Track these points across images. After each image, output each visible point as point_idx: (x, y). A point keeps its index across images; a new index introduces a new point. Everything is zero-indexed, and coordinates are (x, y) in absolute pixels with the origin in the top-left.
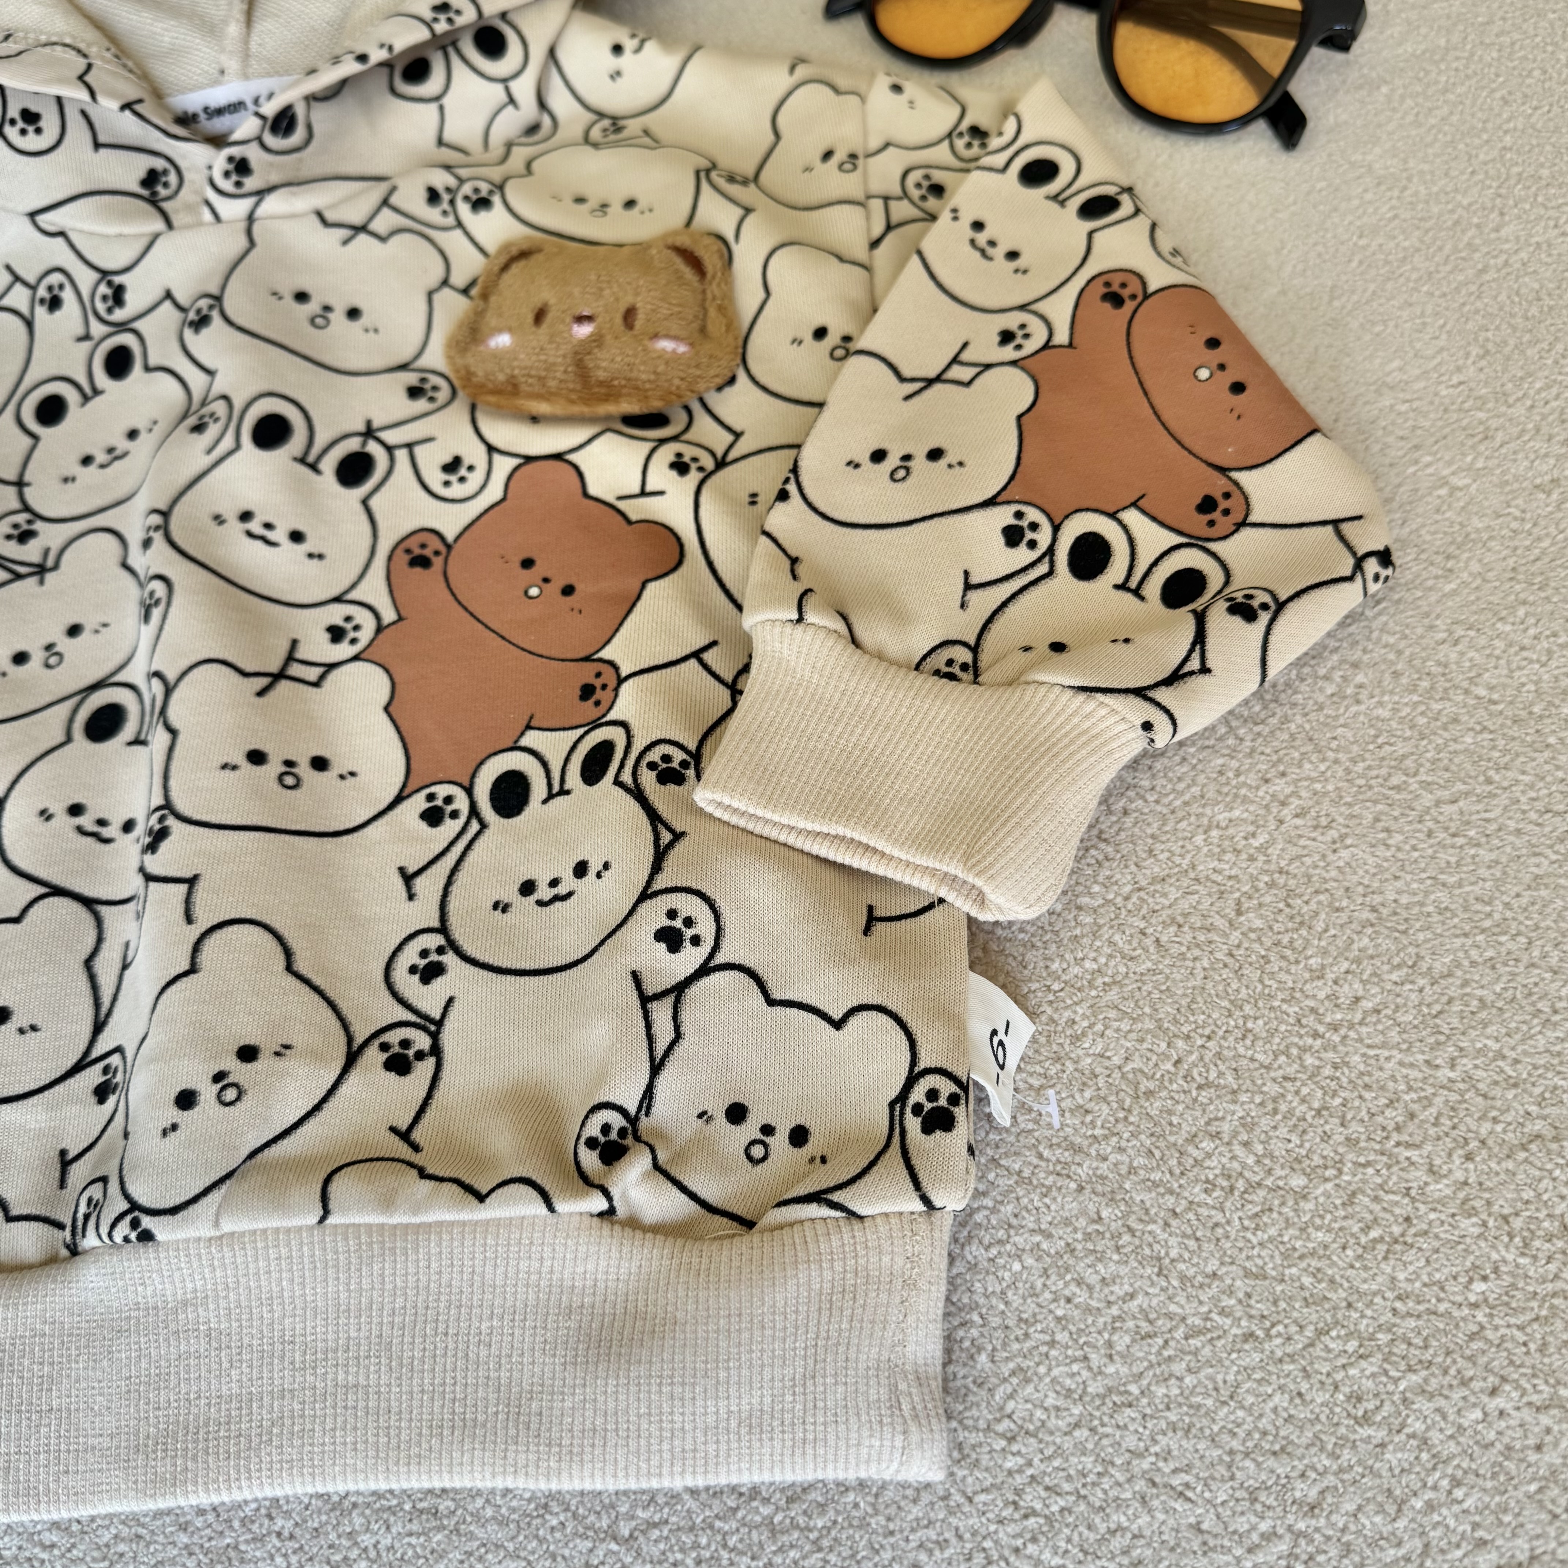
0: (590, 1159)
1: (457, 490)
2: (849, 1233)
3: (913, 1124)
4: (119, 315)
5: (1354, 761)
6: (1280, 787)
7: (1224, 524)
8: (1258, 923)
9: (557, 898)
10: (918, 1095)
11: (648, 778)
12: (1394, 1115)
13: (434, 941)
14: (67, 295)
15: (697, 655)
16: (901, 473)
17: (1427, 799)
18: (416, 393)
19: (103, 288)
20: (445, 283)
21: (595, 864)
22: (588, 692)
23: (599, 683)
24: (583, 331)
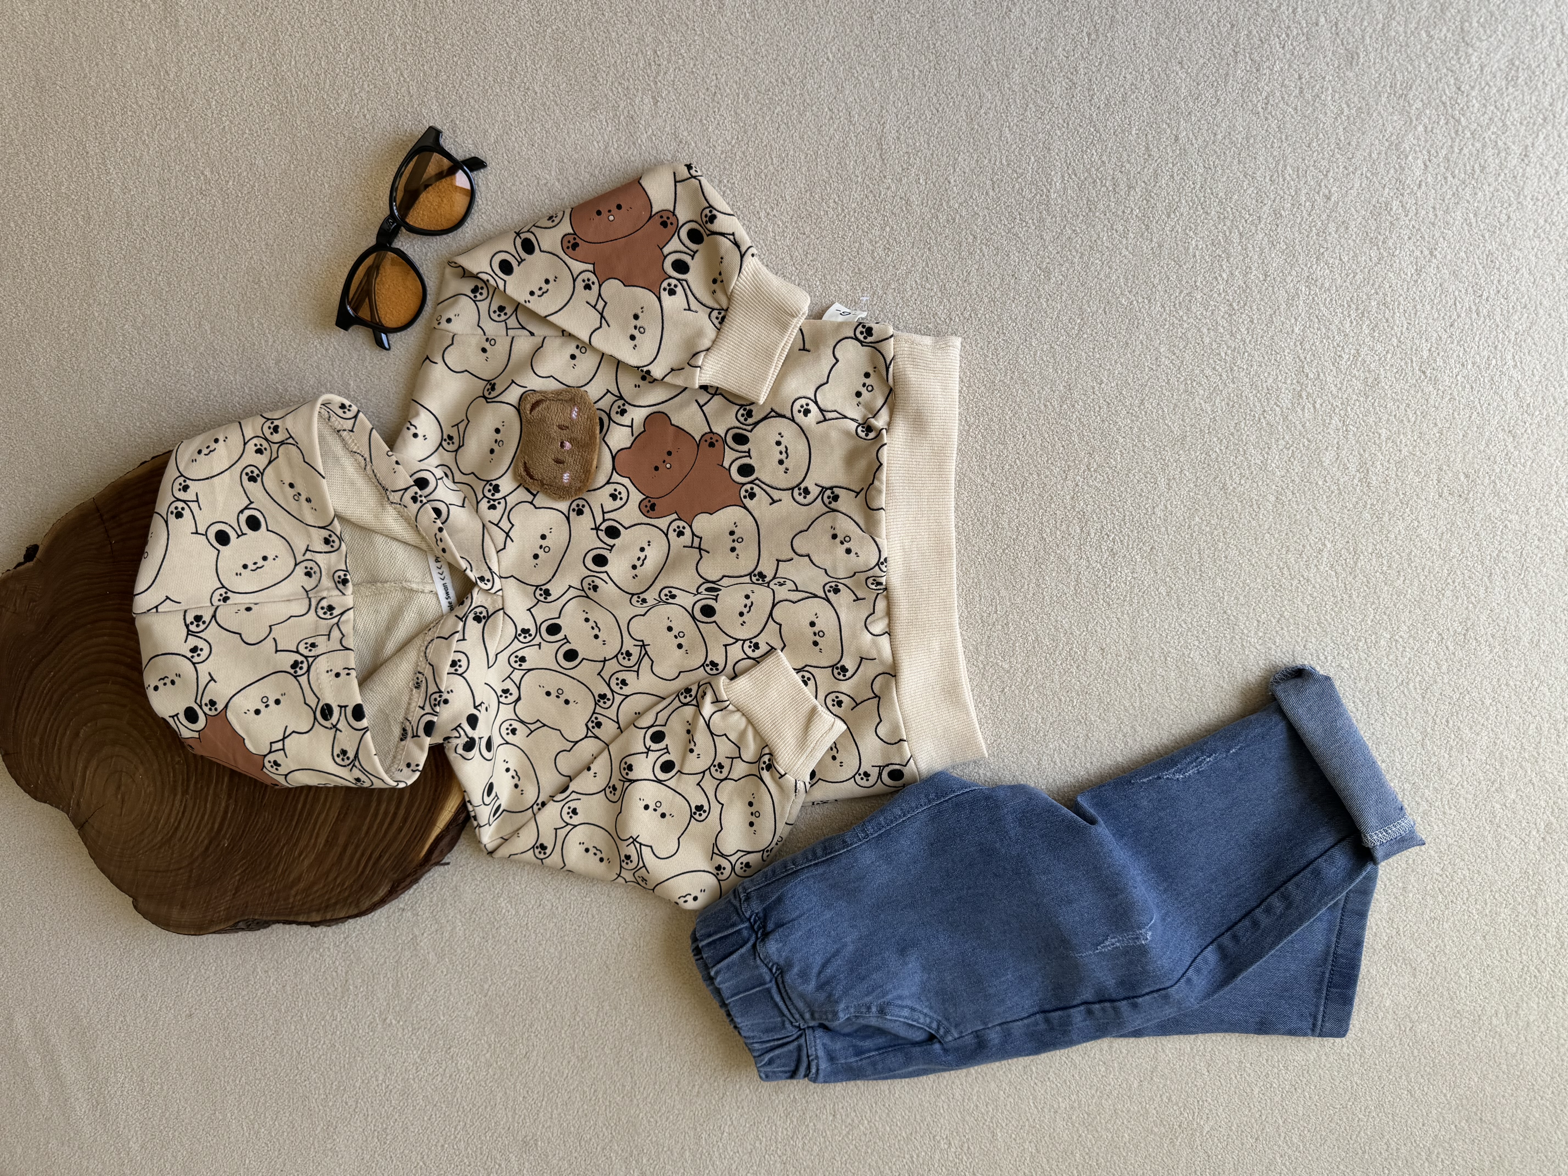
0: (872, 435)
1: (624, 495)
2: (899, 360)
3: (869, 339)
4: (533, 632)
5: (755, 188)
6: (762, 214)
7: (672, 219)
8: (808, 229)
9: (786, 452)
10: (861, 337)
11: (750, 421)
12: (871, 196)
13: (796, 491)
14: (520, 654)
15: (701, 407)
16: (642, 330)
17: (771, 167)
18: (580, 512)
19: (521, 638)
20: (531, 503)
21: (778, 438)
22: (712, 445)
23: (709, 441)
24: (568, 445)
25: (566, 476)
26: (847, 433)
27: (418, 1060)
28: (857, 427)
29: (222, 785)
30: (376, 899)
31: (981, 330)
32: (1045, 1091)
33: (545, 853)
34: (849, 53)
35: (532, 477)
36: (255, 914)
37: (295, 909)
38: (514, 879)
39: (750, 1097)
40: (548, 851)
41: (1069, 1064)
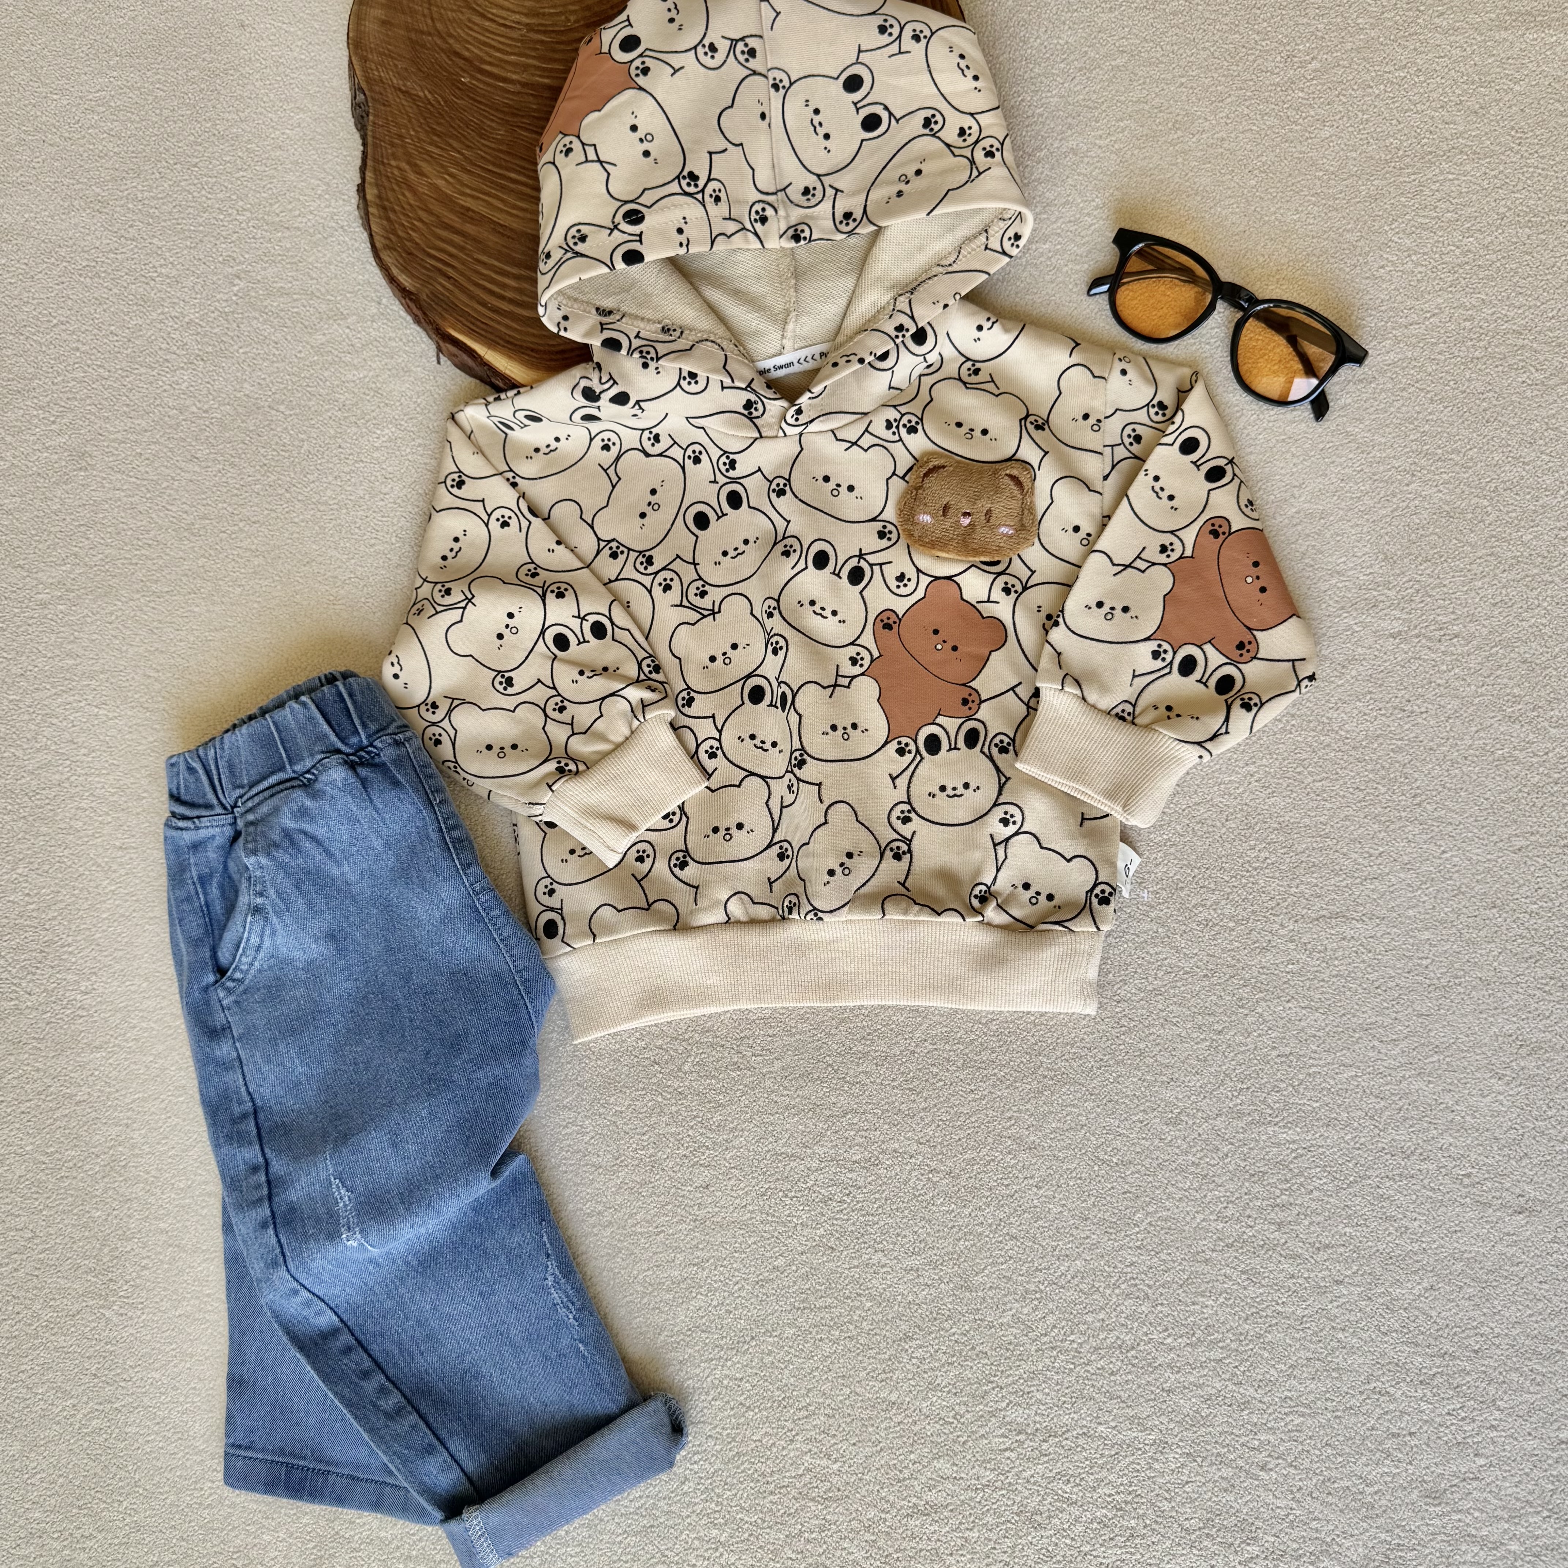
0: (976, 903)
1: (903, 591)
2: (1069, 937)
3: (1095, 901)
4: (732, 474)
5: (1284, 760)
6: (1252, 768)
7: (1247, 657)
8: (1233, 825)
9: (955, 795)
10: (1097, 891)
11: (995, 751)
12: (1272, 904)
13: (906, 807)
14: (704, 457)
15: (1013, 689)
16: (1109, 616)
17: (1310, 779)
18: (882, 535)
19: (724, 459)
20: (894, 474)
21: (973, 786)
22: (965, 702)
23: (970, 699)
24: (966, 521)
25: (926, 519)
26: (978, 872)
27: (187, 320)
28: (986, 885)
29: (540, 76)
30: (395, 271)
31: (1105, 1039)
32: (154, 1113)
33: (452, 486)
34: (1451, 878)
35: (926, 475)
36: (375, 116)
37: (382, 167)
38: (420, 445)
39: (144, 742)
40: (455, 491)
41: (188, 1143)
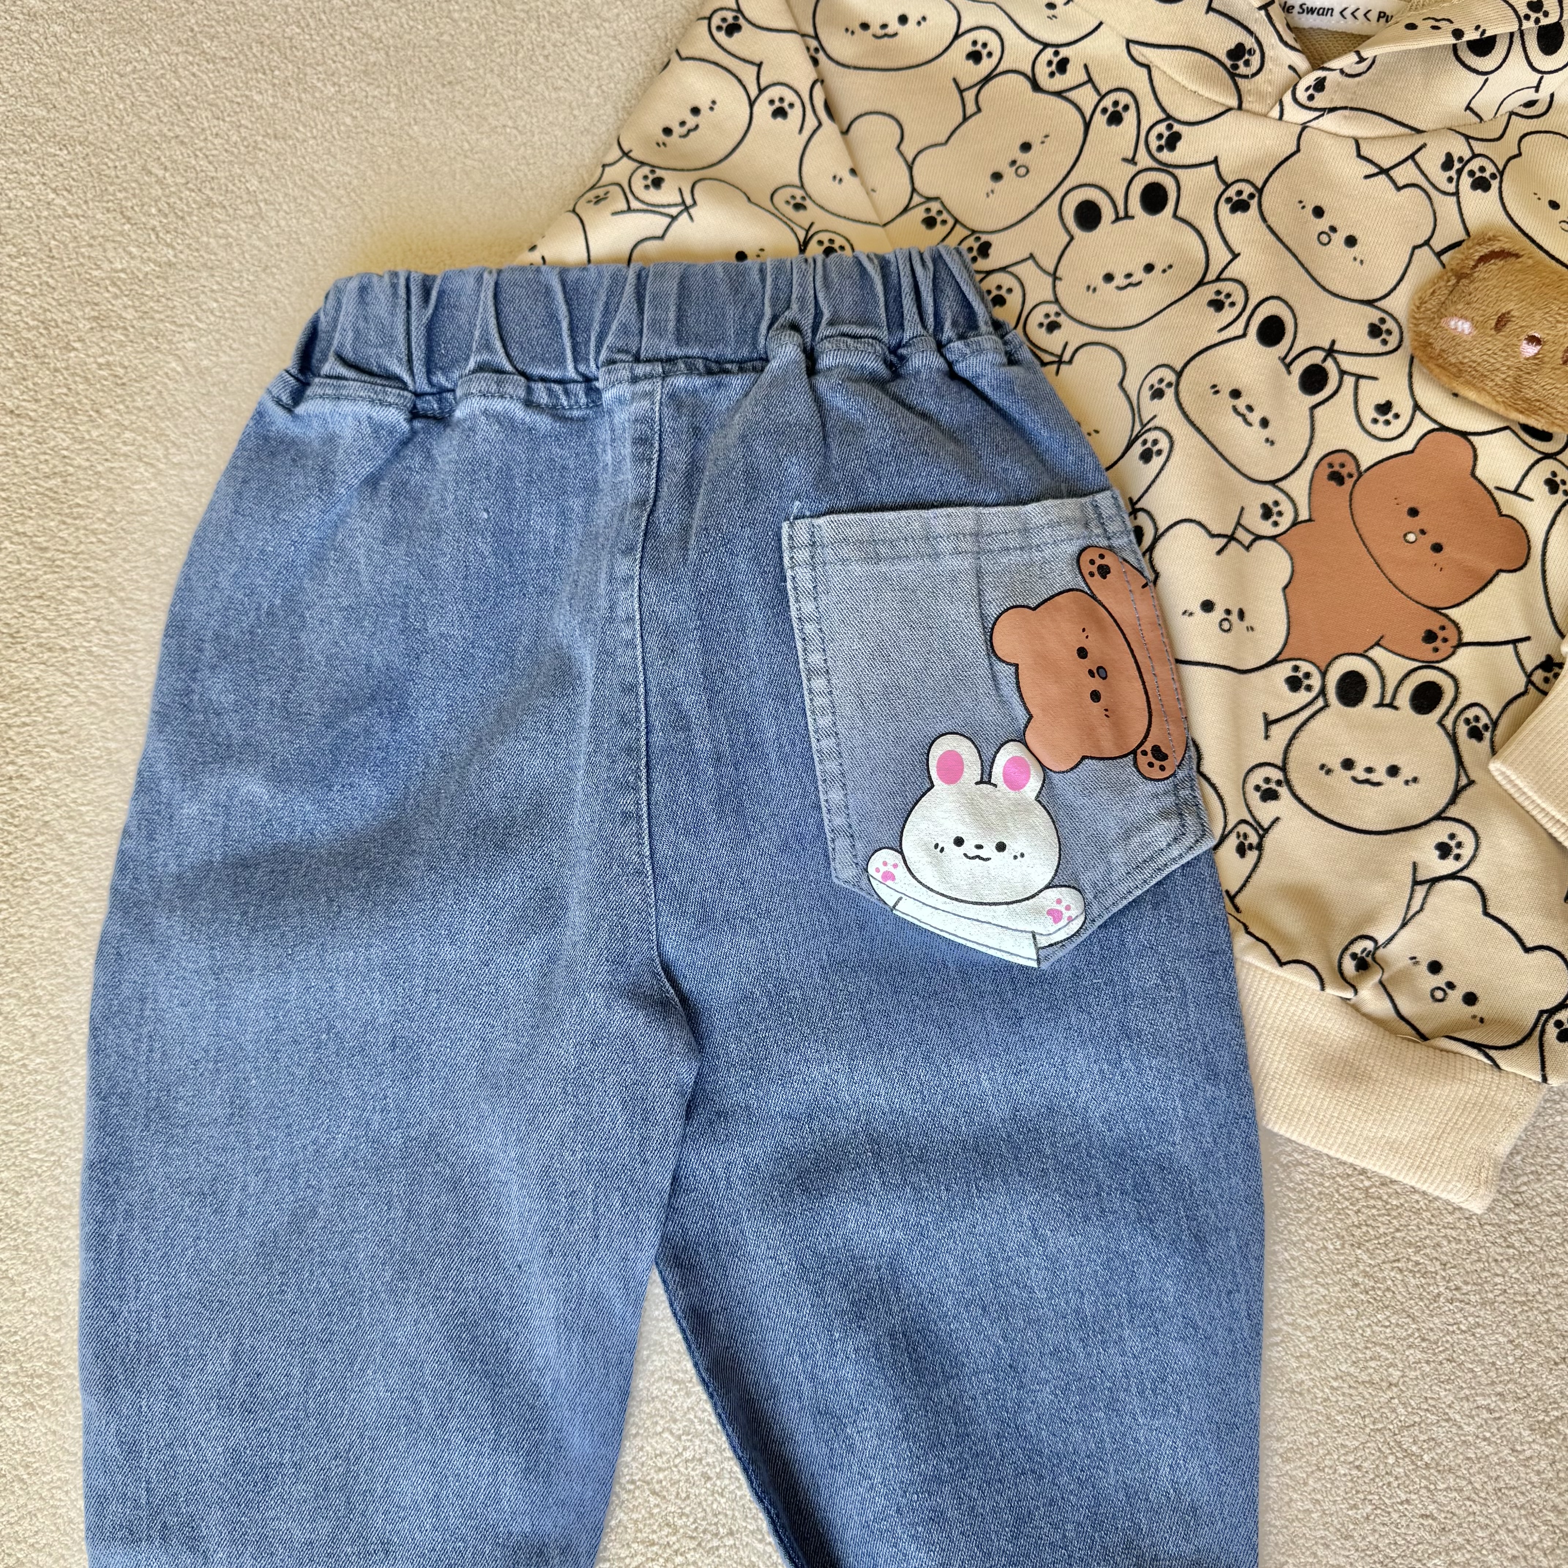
0: (1349, 967)
1: (1380, 430)
2: (1489, 1076)
3: (1552, 1030)
4: (1166, 156)
9: (1367, 781)
11: (1463, 730)
13: (1276, 774)
15: (1515, 642)
18: (1375, 331)
19: (1161, 128)
20: (1427, 243)
21: (1406, 773)
22: (1430, 637)
23: (1441, 634)
24: (1530, 350)
26: (1370, 917)
28: (1375, 941)
31: (1475, 1257)
33: (719, 28)
35: (1484, 259)
39: (106, 266)
40: (721, 36)
